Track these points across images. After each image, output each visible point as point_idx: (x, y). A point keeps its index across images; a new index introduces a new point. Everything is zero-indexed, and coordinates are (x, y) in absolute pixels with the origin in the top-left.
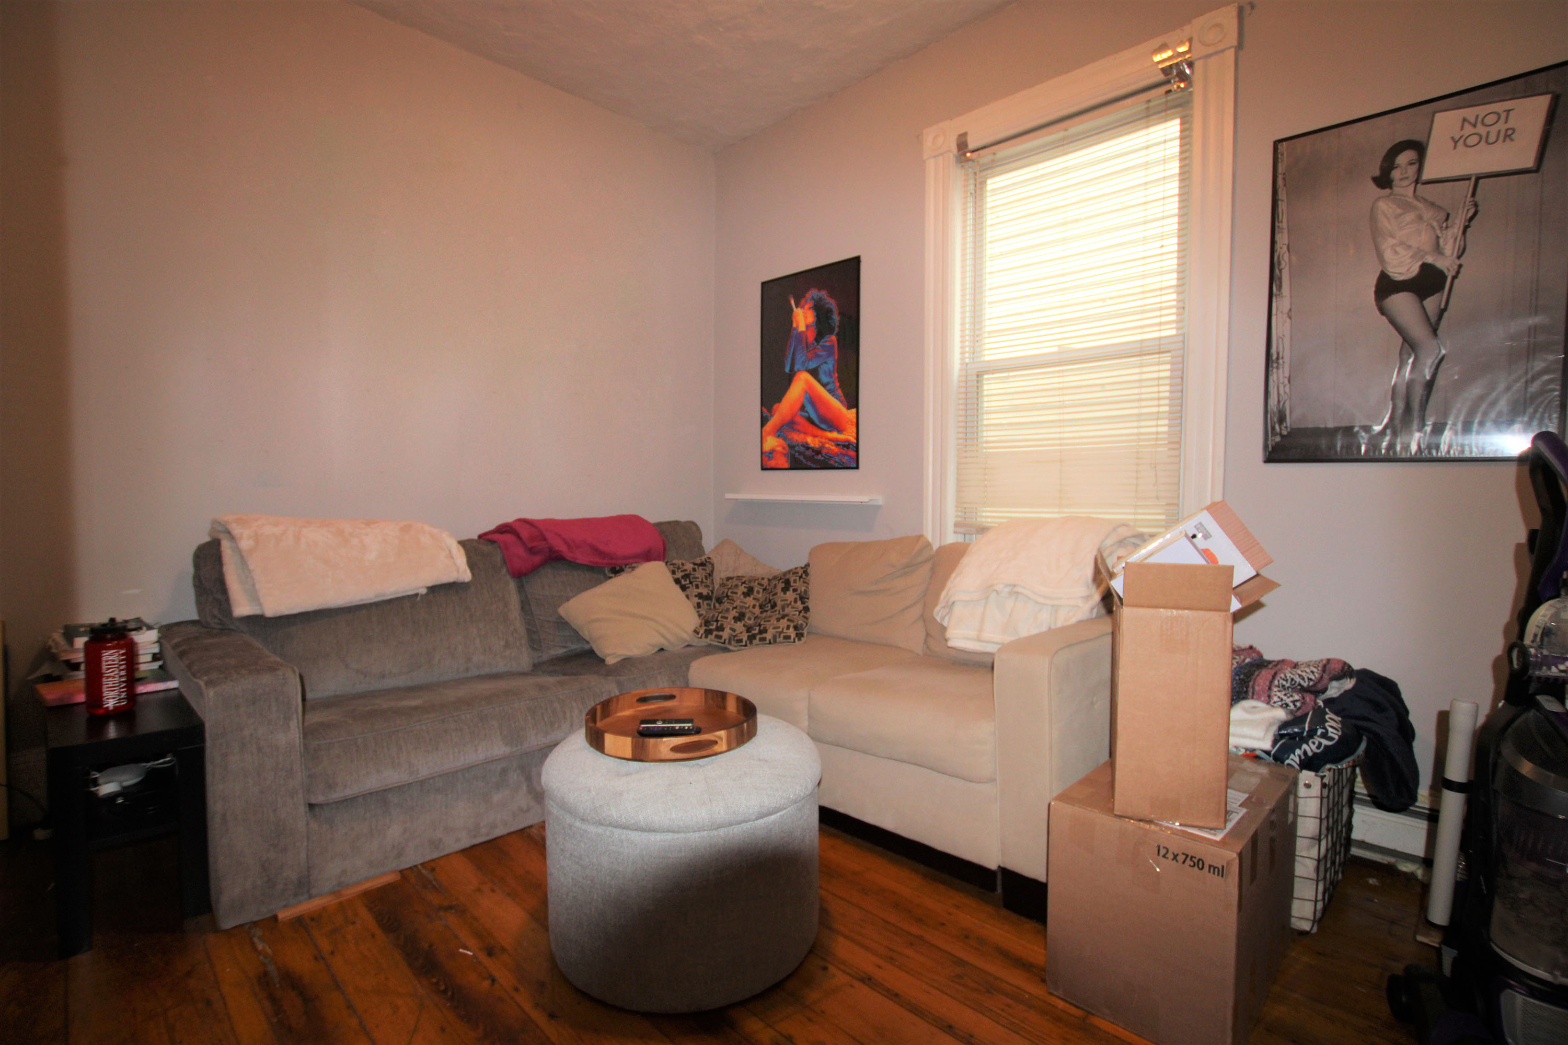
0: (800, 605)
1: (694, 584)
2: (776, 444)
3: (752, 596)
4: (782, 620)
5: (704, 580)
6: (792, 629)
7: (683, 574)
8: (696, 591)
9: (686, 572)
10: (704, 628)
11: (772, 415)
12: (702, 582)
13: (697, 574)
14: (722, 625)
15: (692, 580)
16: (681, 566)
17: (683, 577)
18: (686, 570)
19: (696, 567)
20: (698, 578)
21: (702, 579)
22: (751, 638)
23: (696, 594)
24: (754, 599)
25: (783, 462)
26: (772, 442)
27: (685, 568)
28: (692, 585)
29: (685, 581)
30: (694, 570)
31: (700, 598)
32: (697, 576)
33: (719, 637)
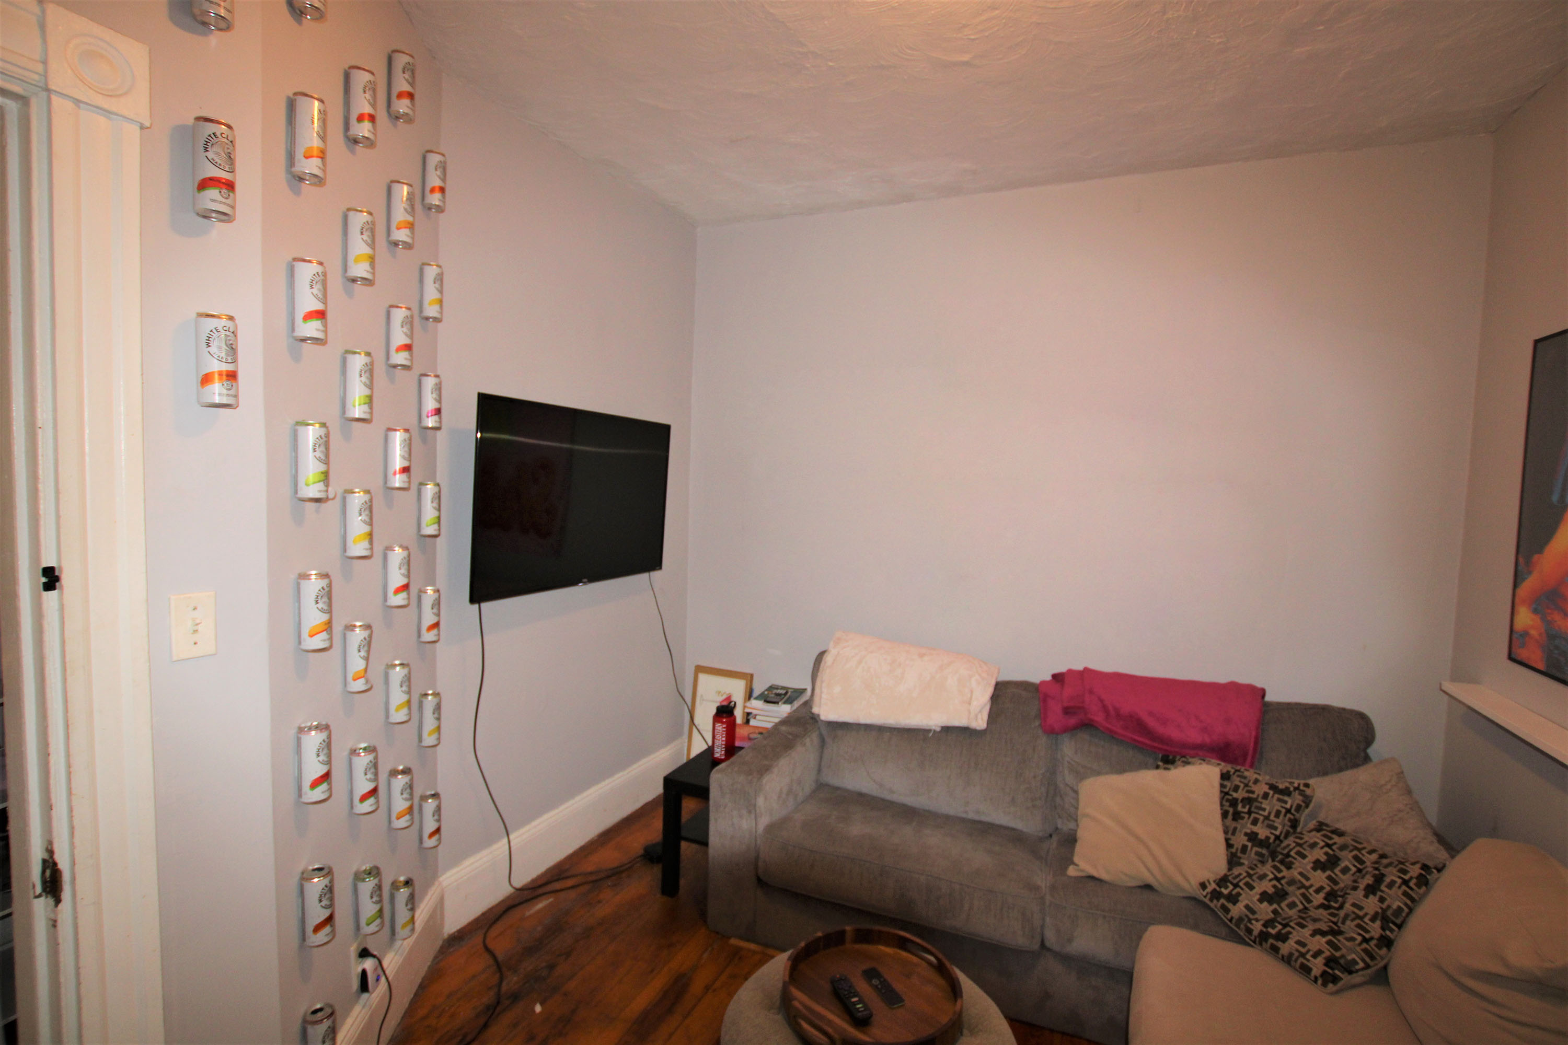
0: (1375, 929)
1: (1253, 815)
2: (1531, 623)
3: (1328, 873)
4: (1318, 937)
5: (1272, 817)
6: (1320, 961)
7: (1246, 795)
8: (1250, 828)
9: (1251, 795)
10: (1214, 886)
11: (1530, 573)
12: (1267, 818)
13: (1265, 804)
14: (1239, 894)
15: (1253, 809)
16: (1251, 784)
17: (1243, 800)
18: (1253, 792)
19: (1271, 792)
20: (1264, 810)
21: (1270, 813)
22: (1263, 937)
23: (1249, 831)
24: (1329, 878)
25: (1537, 657)
26: (1525, 618)
27: (1254, 788)
28: (1249, 818)
29: (1244, 807)
30: (1266, 796)
31: (1249, 840)
32: (1263, 806)
33: (1226, 910)
